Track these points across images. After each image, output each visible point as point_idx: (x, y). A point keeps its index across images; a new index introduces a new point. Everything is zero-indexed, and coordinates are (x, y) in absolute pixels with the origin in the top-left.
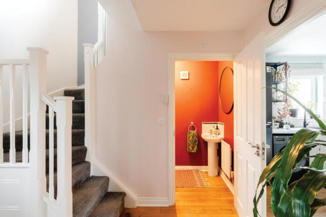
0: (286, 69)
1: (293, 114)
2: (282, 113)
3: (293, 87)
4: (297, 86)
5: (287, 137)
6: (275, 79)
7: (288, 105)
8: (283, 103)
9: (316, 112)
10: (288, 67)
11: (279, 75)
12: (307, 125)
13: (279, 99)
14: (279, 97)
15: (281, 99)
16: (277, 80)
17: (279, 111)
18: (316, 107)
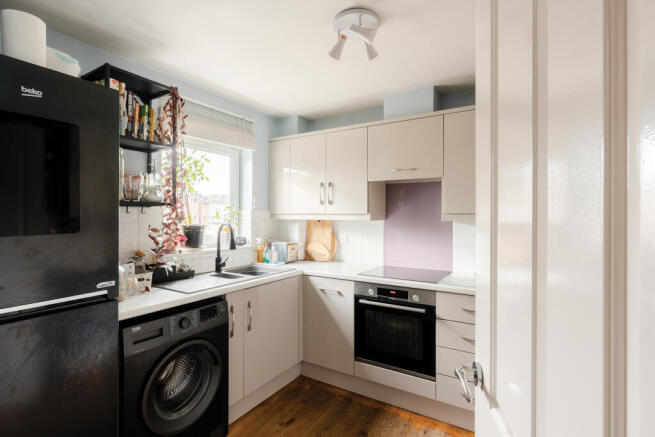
0: (174, 108)
1: (192, 238)
2: (160, 240)
3: (194, 170)
4: (202, 166)
5: (172, 318)
6: (141, 131)
7: (177, 216)
8: (167, 210)
9: (239, 232)
10: (179, 102)
11: (155, 122)
12: (224, 264)
13: (153, 198)
14: (153, 190)
15: (160, 195)
16: (145, 133)
17: (154, 235)
18: (239, 220)
